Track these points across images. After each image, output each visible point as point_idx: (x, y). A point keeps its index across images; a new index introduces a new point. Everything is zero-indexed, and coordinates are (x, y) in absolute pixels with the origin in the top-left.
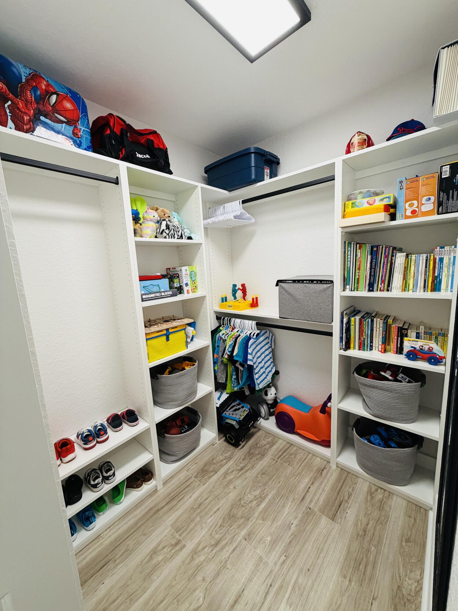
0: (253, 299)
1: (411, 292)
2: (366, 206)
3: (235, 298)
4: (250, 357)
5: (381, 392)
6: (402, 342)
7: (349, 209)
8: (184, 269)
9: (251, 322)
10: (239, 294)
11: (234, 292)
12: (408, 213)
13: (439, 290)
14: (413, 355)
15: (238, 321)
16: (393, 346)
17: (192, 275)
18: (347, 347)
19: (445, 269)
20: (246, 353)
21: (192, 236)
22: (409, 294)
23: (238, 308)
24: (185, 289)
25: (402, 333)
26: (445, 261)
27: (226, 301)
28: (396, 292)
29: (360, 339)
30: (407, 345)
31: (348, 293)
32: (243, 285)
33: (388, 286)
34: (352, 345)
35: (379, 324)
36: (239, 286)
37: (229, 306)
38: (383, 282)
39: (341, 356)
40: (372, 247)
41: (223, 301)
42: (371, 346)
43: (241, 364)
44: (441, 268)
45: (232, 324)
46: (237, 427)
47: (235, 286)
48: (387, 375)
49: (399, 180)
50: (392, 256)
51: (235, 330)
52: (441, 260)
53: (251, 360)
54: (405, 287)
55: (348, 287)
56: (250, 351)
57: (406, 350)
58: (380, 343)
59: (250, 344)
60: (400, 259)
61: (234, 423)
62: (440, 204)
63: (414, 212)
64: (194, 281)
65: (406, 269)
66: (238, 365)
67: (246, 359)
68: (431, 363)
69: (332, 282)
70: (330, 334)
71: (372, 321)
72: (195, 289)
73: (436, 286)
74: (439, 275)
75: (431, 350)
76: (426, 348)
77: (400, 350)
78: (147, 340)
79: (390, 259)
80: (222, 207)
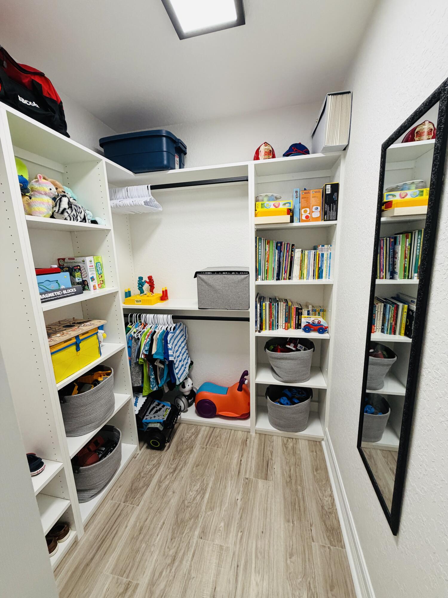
0: (163, 292)
1: (305, 279)
2: (273, 208)
3: (142, 292)
4: (170, 352)
5: (289, 361)
6: (299, 320)
7: (259, 209)
8: (88, 259)
9: (165, 316)
10: (146, 287)
11: (141, 284)
12: (304, 218)
13: (322, 278)
14: (308, 328)
15: (150, 316)
16: (293, 323)
17: (98, 267)
18: (261, 329)
19: (325, 262)
20: (166, 349)
21: (97, 219)
22: (304, 282)
23: (149, 302)
24: (91, 284)
25: (299, 313)
26: (325, 256)
27: (130, 296)
28: (295, 280)
29: (270, 321)
30: (305, 320)
31: (260, 282)
32: (150, 278)
33: (290, 275)
34: (264, 327)
35: (282, 306)
36: (146, 279)
37: (137, 301)
38: (286, 272)
39: (257, 338)
40: (277, 244)
41: (126, 297)
42: (278, 325)
43: (162, 362)
44: (322, 261)
45: (143, 321)
46: (161, 428)
47: (141, 278)
48: (291, 347)
49: (295, 190)
50: (292, 251)
51: (148, 327)
52: (323, 255)
53: (172, 356)
54: (301, 276)
55: (259, 277)
56: (170, 346)
57: (303, 325)
58: (284, 322)
59: (169, 339)
60: (297, 254)
61: (158, 425)
62: (325, 213)
63: (307, 217)
64: (100, 275)
65: (302, 261)
66: (157, 363)
67: (166, 355)
68: (320, 333)
69: (248, 273)
70: (248, 320)
71: (278, 305)
72: (102, 284)
73: (320, 276)
74: (321, 266)
75: (319, 322)
76: (316, 322)
77: (298, 326)
78: (52, 354)
79: (290, 254)
80: (124, 190)
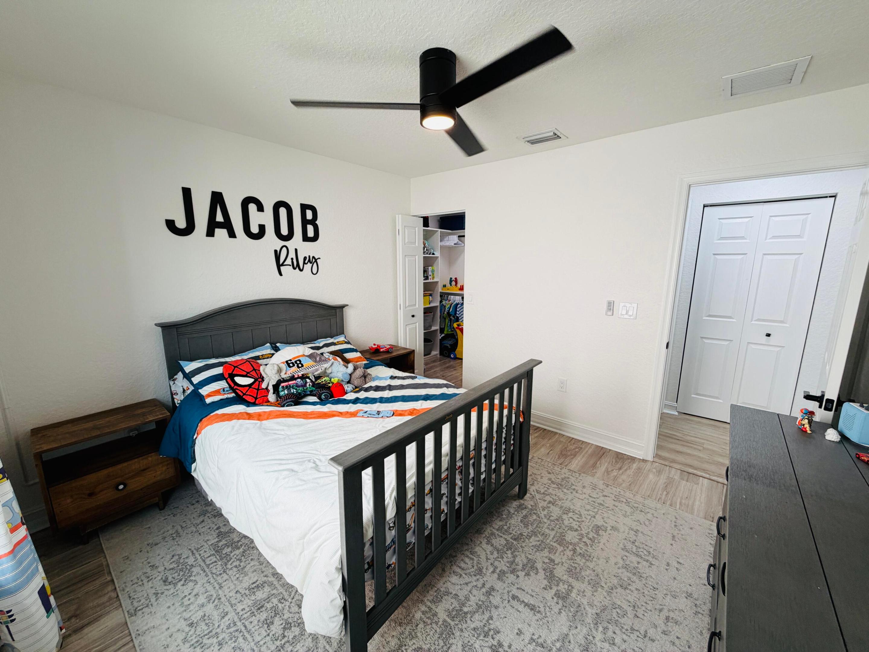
0: (461, 286)
3: (451, 285)
4: (458, 312)
8: (430, 268)
9: (459, 297)
10: (453, 283)
11: (451, 281)
15: (452, 297)
17: (433, 271)
20: (456, 311)
21: (435, 253)
23: (453, 290)
24: (430, 277)
27: (445, 287)
32: (456, 279)
36: (453, 279)
37: (448, 289)
43: (454, 317)
45: (449, 299)
46: (450, 347)
47: (451, 278)
51: (451, 301)
53: (459, 314)
56: (458, 310)
59: (458, 306)
61: (448, 345)
64: (433, 274)
66: (452, 317)
67: (456, 314)
72: (433, 278)
80: (447, 237)
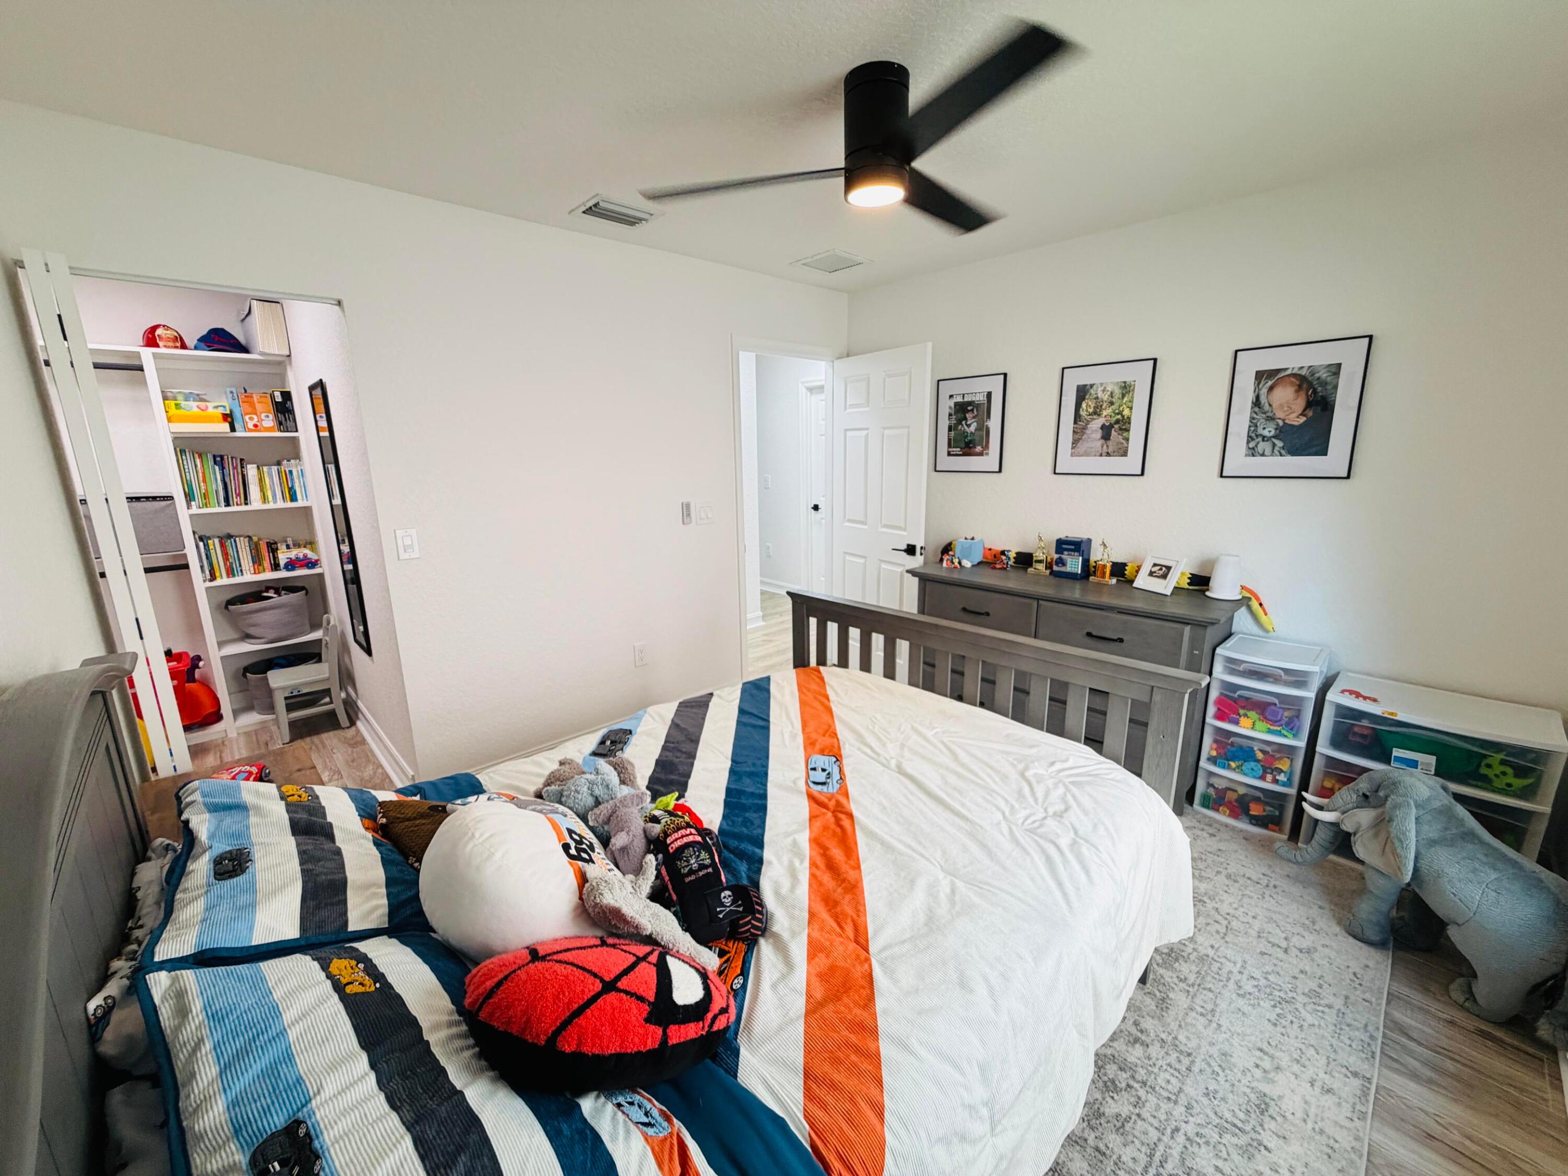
1: (271, 504)
2: (196, 410)
5: (271, 612)
6: (275, 558)
7: (173, 411)
12: (250, 425)
13: (296, 499)
14: (292, 565)
16: (266, 564)
18: (213, 578)
19: (296, 480)
22: (271, 506)
25: (272, 548)
26: (295, 473)
28: (256, 503)
29: (225, 564)
30: (283, 557)
31: (195, 510)
33: (246, 498)
34: (217, 574)
35: (243, 544)
38: (238, 495)
39: (207, 589)
40: (214, 457)
42: (241, 571)
44: (292, 480)
48: (271, 594)
49: (228, 390)
50: (242, 467)
52: (291, 472)
54: (264, 499)
55: (193, 503)
57: (282, 562)
58: (251, 564)
60: (251, 471)
62: (280, 423)
63: (256, 426)
65: (261, 480)
68: (309, 568)
69: (171, 498)
70: (186, 566)
71: (235, 541)
73: (293, 498)
74: (293, 486)
75: (305, 556)
76: (301, 556)
77: (276, 567)
79: (240, 471)
